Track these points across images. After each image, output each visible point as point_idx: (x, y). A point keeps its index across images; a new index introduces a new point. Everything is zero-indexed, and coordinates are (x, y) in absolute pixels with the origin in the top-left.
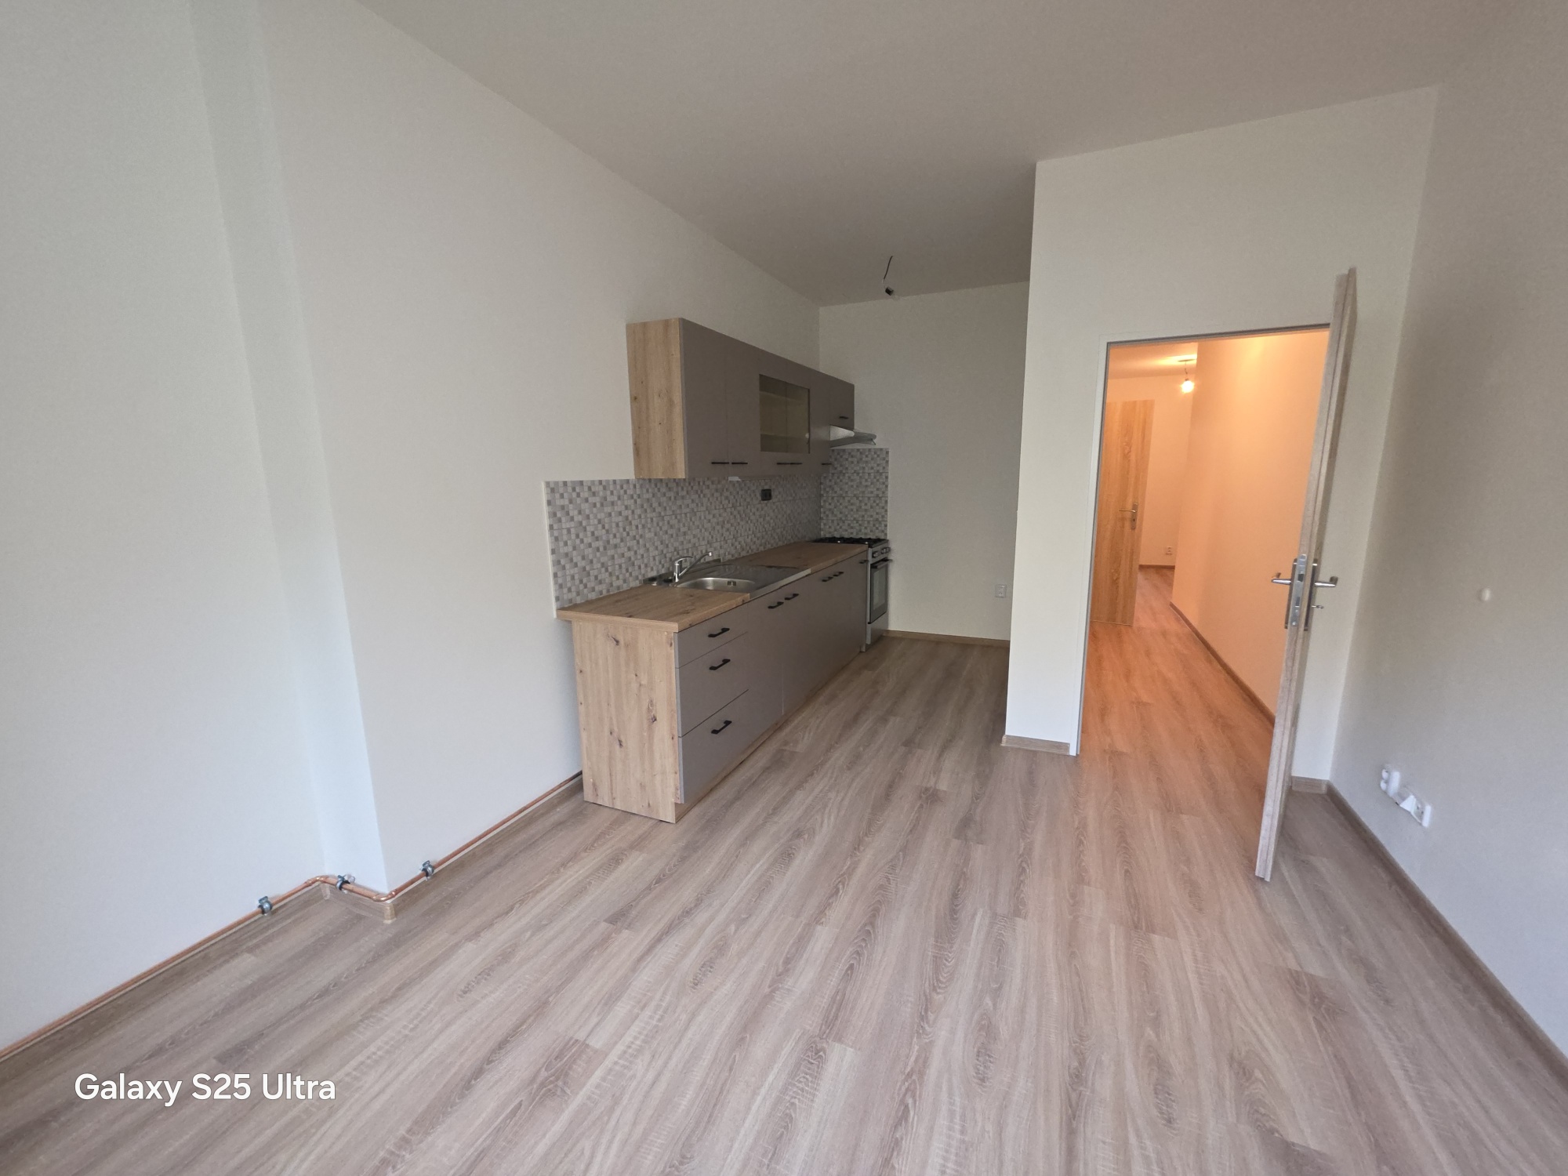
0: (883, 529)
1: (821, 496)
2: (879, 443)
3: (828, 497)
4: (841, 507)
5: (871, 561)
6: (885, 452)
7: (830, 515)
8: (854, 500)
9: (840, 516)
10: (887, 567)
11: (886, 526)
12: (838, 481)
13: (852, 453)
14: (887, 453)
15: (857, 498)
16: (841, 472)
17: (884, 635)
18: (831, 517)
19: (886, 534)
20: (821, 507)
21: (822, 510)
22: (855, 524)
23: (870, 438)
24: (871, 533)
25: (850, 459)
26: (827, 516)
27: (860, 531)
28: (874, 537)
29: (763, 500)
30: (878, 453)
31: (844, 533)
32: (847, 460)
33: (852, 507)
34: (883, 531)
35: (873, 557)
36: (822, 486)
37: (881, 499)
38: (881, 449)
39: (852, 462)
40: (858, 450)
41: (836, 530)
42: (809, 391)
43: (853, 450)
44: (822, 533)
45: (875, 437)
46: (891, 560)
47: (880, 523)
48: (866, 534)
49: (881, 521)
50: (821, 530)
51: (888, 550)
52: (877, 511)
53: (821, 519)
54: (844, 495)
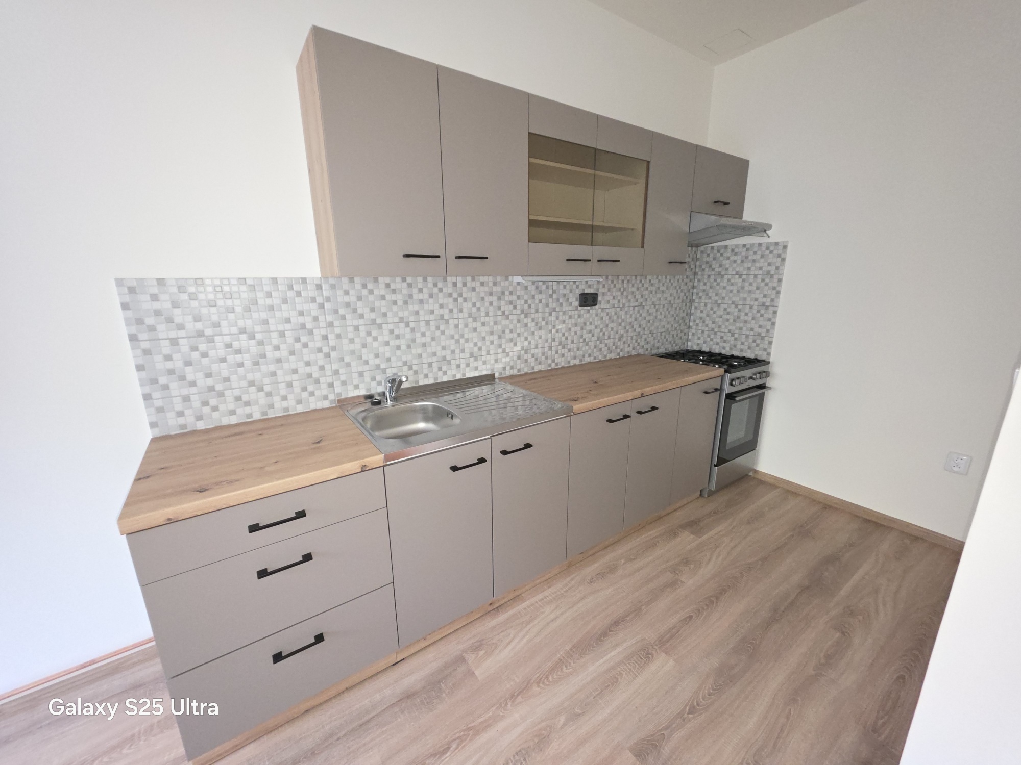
0: (766, 346)
1: (692, 301)
2: (774, 235)
3: (700, 303)
4: (714, 316)
5: (728, 389)
6: (781, 247)
7: (700, 325)
8: (732, 309)
9: (711, 326)
10: (761, 398)
11: (770, 343)
12: (715, 284)
13: (736, 250)
14: (785, 247)
15: (736, 306)
16: (719, 273)
17: (751, 474)
18: (701, 327)
19: (769, 354)
20: (691, 314)
21: (692, 317)
22: (728, 337)
23: (763, 229)
24: (749, 351)
25: (732, 258)
26: (697, 325)
27: (735, 346)
28: (752, 357)
29: (581, 305)
30: (772, 248)
31: (714, 347)
32: (728, 258)
33: (728, 317)
34: (765, 350)
35: (731, 384)
36: (695, 291)
37: (768, 309)
38: (777, 244)
39: (735, 261)
40: (744, 246)
41: (705, 342)
42: (648, 162)
43: (737, 246)
44: (689, 343)
45: (770, 227)
46: (770, 388)
47: (763, 338)
48: (742, 350)
49: (764, 336)
50: (688, 340)
51: (767, 374)
52: (761, 323)
53: (689, 327)
54: (719, 302)
